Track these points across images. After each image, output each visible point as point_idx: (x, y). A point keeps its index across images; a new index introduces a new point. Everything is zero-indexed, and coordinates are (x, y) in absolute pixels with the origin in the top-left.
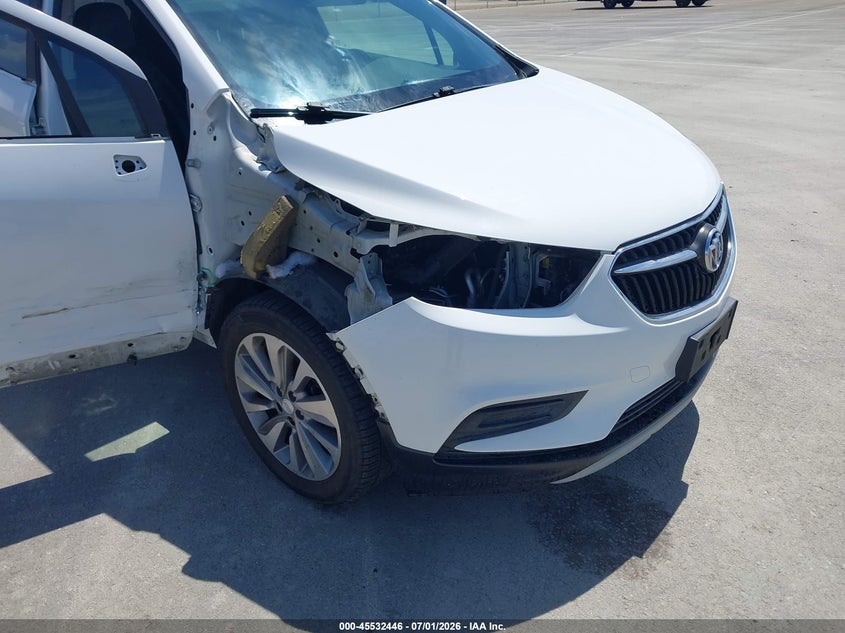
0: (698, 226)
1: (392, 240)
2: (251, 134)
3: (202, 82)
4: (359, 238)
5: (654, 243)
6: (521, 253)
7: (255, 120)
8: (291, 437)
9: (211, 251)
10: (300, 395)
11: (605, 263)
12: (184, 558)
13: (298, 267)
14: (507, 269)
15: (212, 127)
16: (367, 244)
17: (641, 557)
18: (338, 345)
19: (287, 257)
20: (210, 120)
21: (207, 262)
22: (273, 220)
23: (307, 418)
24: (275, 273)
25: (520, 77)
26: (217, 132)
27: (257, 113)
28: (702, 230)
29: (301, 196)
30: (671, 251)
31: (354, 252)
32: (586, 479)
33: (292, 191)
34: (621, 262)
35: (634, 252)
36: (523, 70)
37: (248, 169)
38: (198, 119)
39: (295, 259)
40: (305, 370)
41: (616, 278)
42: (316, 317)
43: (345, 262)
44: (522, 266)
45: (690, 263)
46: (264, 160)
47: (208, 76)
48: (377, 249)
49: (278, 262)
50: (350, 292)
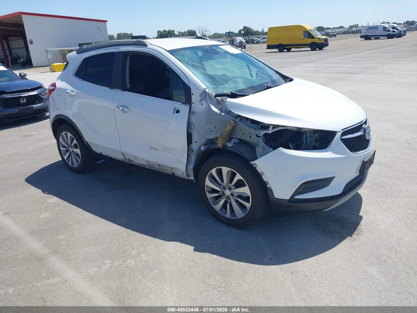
0: (362, 125)
1: (270, 131)
2: (215, 102)
3: (197, 87)
4: (260, 131)
5: (351, 129)
6: (308, 135)
7: (217, 98)
8: (228, 204)
9: (196, 142)
10: (233, 188)
11: (338, 135)
12: (193, 248)
13: (234, 143)
14: (304, 140)
15: (201, 100)
16: (262, 133)
17: (351, 236)
18: (254, 165)
19: (231, 140)
20: (200, 99)
21: (195, 146)
22: (229, 128)
23: (236, 195)
24: (229, 145)
25: (286, 82)
26: (203, 102)
27: (216, 96)
28: (364, 126)
29: (238, 119)
30: (356, 132)
31: (257, 136)
32: (333, 209)
33: (233, 118)
34: (342, 135)
35: (346, 132)
36: (287, 79)
37: (216, 113)
38: (195, 98)
39: (234, 141)
40: (238, 177)
41: (342, 140)
42: (246, 157)
43: (254, 140)
44: (309, 140)
45: (361, 136)
46: (221, 110)
47: (200, 85)
48: (265, 135)
49: (229, 141)
50: (257, 149)
